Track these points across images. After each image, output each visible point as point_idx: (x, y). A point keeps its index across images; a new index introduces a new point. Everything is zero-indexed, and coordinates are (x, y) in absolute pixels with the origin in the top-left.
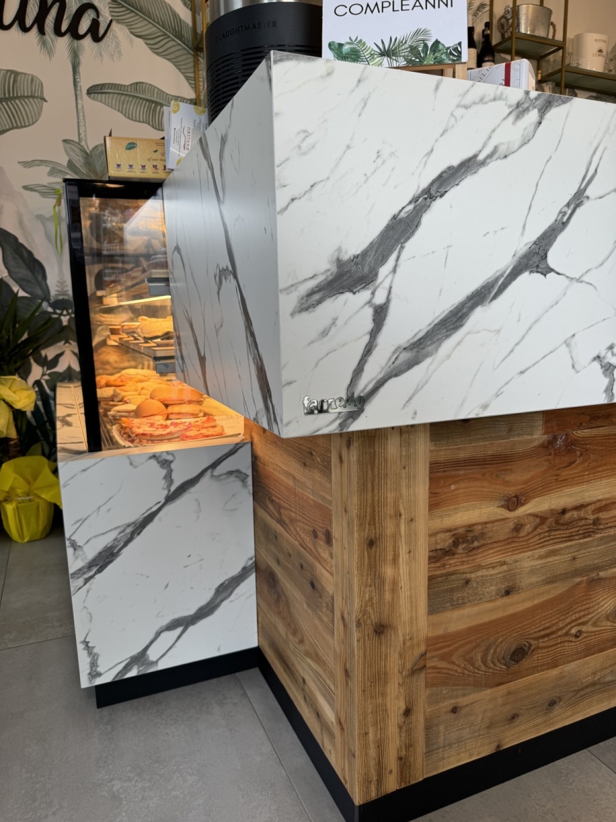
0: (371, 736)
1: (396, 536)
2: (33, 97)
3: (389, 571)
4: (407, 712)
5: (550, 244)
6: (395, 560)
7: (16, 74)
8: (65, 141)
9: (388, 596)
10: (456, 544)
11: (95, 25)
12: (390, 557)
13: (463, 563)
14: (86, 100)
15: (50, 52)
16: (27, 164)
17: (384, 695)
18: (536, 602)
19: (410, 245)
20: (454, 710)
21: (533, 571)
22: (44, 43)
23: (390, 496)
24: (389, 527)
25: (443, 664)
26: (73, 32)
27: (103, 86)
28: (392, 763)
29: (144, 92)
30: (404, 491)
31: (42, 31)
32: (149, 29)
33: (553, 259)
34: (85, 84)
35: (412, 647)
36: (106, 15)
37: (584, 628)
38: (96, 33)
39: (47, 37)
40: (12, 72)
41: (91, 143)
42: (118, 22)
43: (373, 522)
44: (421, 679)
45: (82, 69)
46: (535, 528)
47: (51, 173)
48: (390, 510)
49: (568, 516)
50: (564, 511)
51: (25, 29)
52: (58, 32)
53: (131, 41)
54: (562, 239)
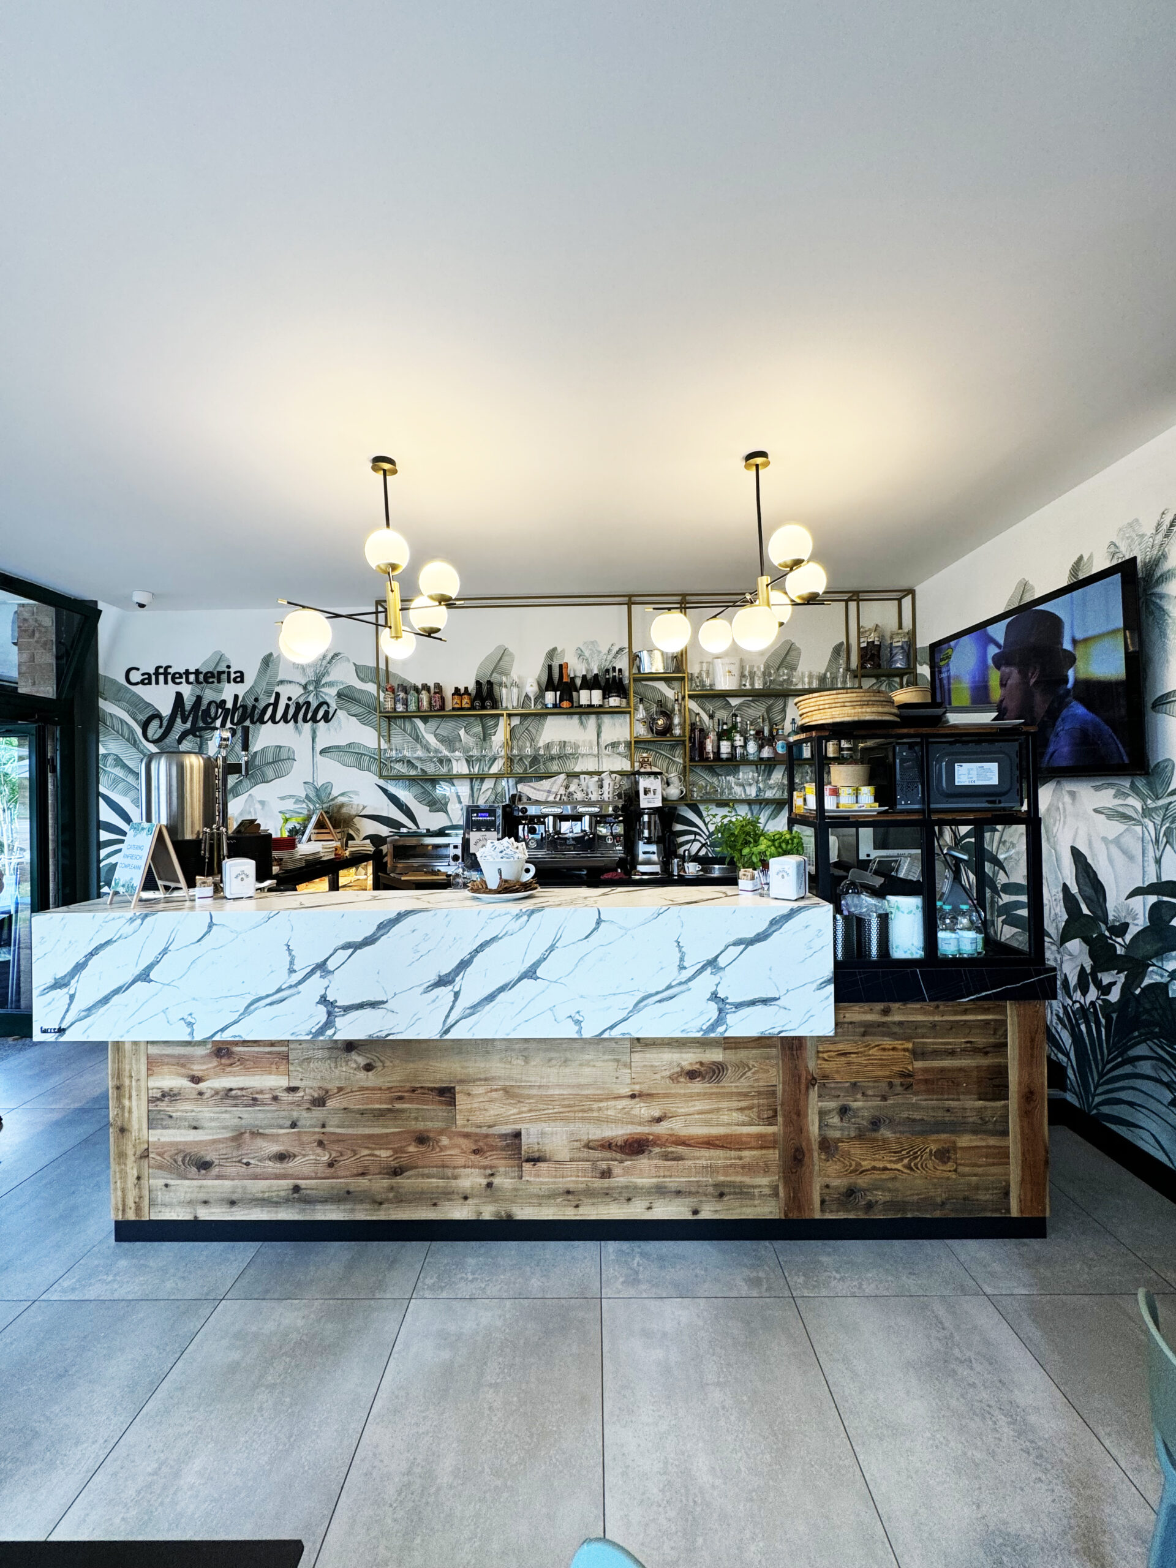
0: (118, 1184)
1: (130, 1087)
2: (289, 759)
3: (126, 1103)
4: (139, 1178)
5: (151, 970)
6: (130, 1097)
7: (280, 747)
8: (305, 783)
9: (126, 1115)
10: (163, 1096)
11: (327, 713)
12: (127, 1096)
13: (168, 1106)
14: (318, 757)
15: (300, 733)
16: (282, 798)
17: (125, 1164)
18: (215, 1137)
19: (83, 972)
20: (166, 1186)
21: (212, 1119)
22: (297, 728)
23: (127, 1067)
24: (127, 1082)
25: (159, 1158)
26: (314, 720)
27: (329, 748)
28: (130, 1203)
29: (354, 748)
30: (134, 1066)
31: (296, 722)
32: (360, 710)
33: (152, 976)
34: (319, 747)
35: (140, 1143)
36: (333, 705)
37: (252, 1161)
38: (327, 718)
39: (299, 724)
40: (278, 746)
41: (319, 784)
42: (341, 709)
43: (118, 1078)
44: (145, 1162)
45: (317, 740)
46: (212, 1096)
47: (295, 803)
48: (127, 1074)
49: (233, 1092)
50: (231, 1090)
51: (287, 722)
52: (305, 720)
53: (348, 719)
54: (156, 968)
